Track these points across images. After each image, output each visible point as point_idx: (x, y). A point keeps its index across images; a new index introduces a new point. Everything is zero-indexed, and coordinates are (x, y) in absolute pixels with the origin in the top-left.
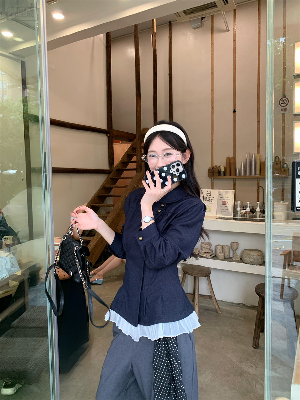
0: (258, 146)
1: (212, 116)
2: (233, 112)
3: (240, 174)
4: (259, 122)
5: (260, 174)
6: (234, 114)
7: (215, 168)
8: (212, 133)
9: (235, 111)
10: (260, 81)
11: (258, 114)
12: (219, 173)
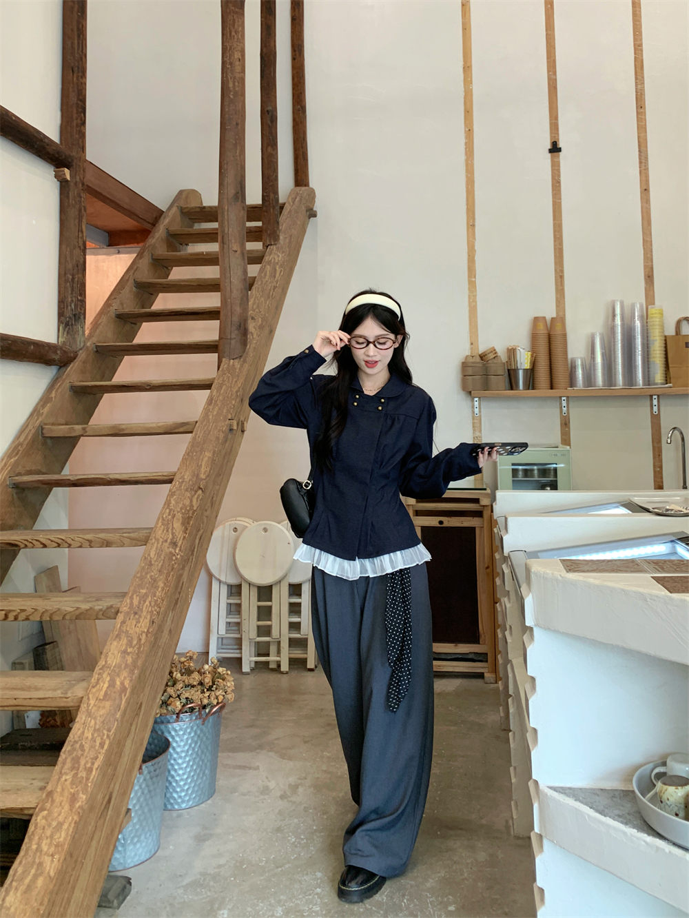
0: (649, 278)
1: (467, 161)
2: (551, 151)
3: (589, 380)
4: (645, 191)
5: (667, 379)
6: (552, 157)
7: (491, 356)
8: (471, 226)
9: (555, 149)
10: (642, 50)
11: (640, 163)
12: (511, 375)
